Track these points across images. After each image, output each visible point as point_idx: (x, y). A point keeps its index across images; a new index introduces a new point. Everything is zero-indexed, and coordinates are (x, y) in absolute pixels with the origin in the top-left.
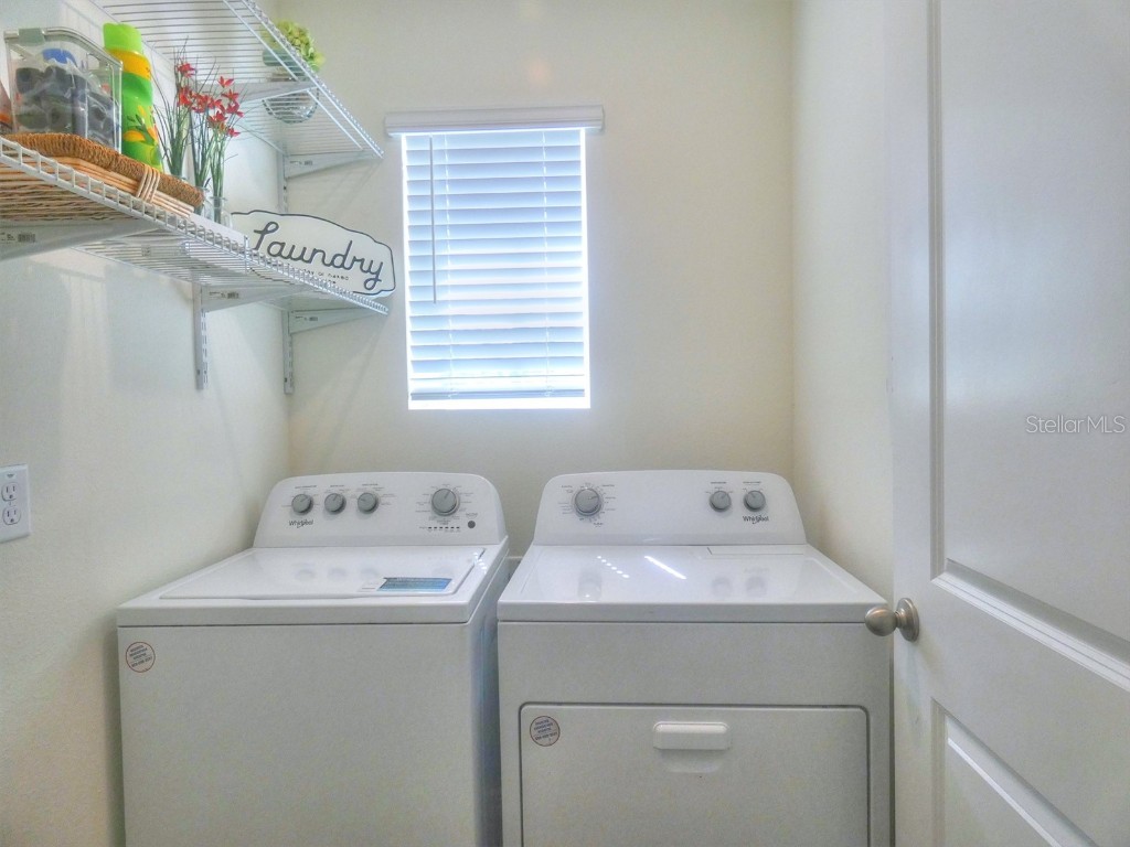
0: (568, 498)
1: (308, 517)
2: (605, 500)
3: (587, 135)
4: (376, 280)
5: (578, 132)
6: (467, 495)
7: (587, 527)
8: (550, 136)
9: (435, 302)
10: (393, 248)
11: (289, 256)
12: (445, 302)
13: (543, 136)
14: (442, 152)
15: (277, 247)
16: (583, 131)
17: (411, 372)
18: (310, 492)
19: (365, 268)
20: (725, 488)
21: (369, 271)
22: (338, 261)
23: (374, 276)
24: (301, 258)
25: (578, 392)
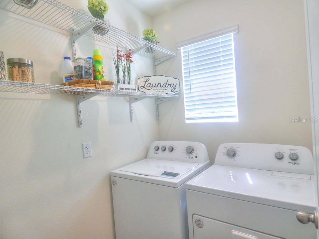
0: (225, 151)
1: (158, 152)
2: (237, 153)
3: (234, 35)
4: (175, 89)
5: (231, 35)
6: (196, 148)
7: (230, 161)
8: (222, 38)
9: (191, 93)
10: (179, 79)
11: (152, 87)
12: (194, 92)
13: (220, 39)
14: (191, 50)
15: (149, 85)
16: (232, 34)
17: (186, 112)
18: (159, 145)
19: (172, 86)
20: (282, 151)
21: (173, 87)
22: (164, 86)
23: (174, 88)
24: (155, 86)
25: (234, 116)
